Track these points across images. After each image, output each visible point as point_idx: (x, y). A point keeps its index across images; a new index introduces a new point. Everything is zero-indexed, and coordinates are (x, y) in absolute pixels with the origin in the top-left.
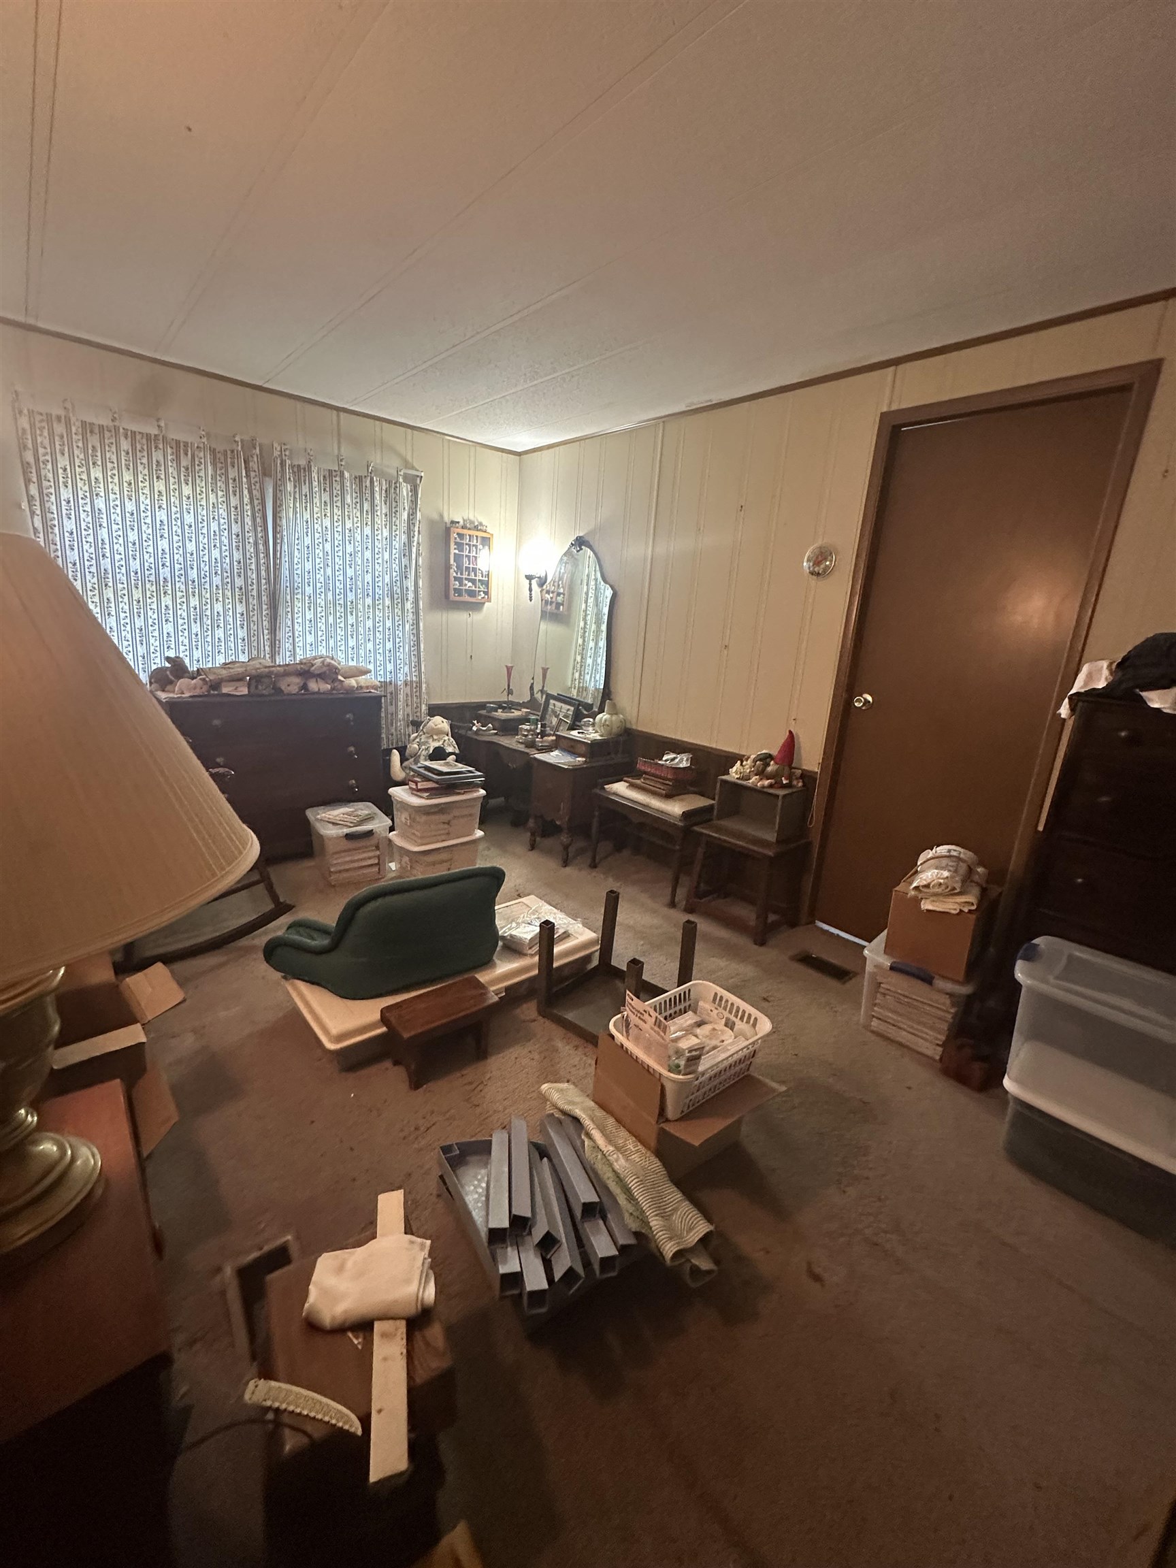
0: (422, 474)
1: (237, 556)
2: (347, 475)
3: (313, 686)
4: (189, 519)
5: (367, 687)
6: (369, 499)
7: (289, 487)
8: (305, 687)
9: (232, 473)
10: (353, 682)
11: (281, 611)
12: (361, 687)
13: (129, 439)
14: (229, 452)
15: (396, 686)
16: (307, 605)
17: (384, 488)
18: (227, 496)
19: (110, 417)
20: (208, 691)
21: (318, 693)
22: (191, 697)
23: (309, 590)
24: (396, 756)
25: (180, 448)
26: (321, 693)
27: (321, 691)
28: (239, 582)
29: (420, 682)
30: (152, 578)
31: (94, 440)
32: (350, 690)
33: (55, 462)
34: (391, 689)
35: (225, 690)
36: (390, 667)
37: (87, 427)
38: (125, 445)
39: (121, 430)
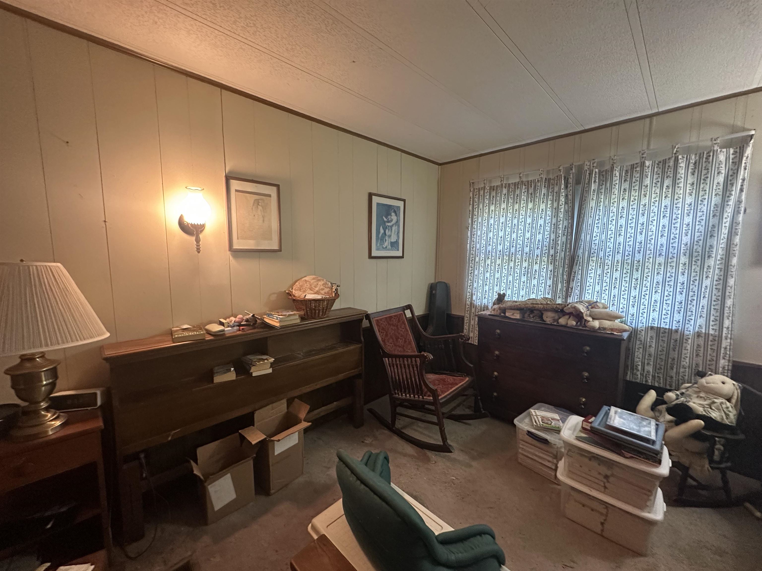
0: (753, 132)
1: (553, 236)
2: (647, 163)
3: (562, 321)
4: (529, 220)
5: (612, 330)
6: (672, 175)
7: (594, 186)
8: (557, 321)
9: (556, 189)
10: (596, 324)
11: (576, 268)
12: (604, 329)
13: (507, 188)
14: (556, 178)
15: (682, 335)
16: (599, 264)
17: (693, 161)
18: (552, 203)
19: (500, 181)
20: (500, 314)
21: (565, 326)
22: (489, 315)
23: (601, 254)
24: (652, 395)
25: (528, 184)
26: (568, 327)
27: (568, 326)
28: (552, 252)
29: (720, 336)
30: (507, 253)
31: (494, 193)
32: (593, 330)
33: (479, 207)
34: (674, 336)
35: (507, 314)
36: (677, 317)
37: (492, 189)
38: (505, 191)
39: (504, 185)
